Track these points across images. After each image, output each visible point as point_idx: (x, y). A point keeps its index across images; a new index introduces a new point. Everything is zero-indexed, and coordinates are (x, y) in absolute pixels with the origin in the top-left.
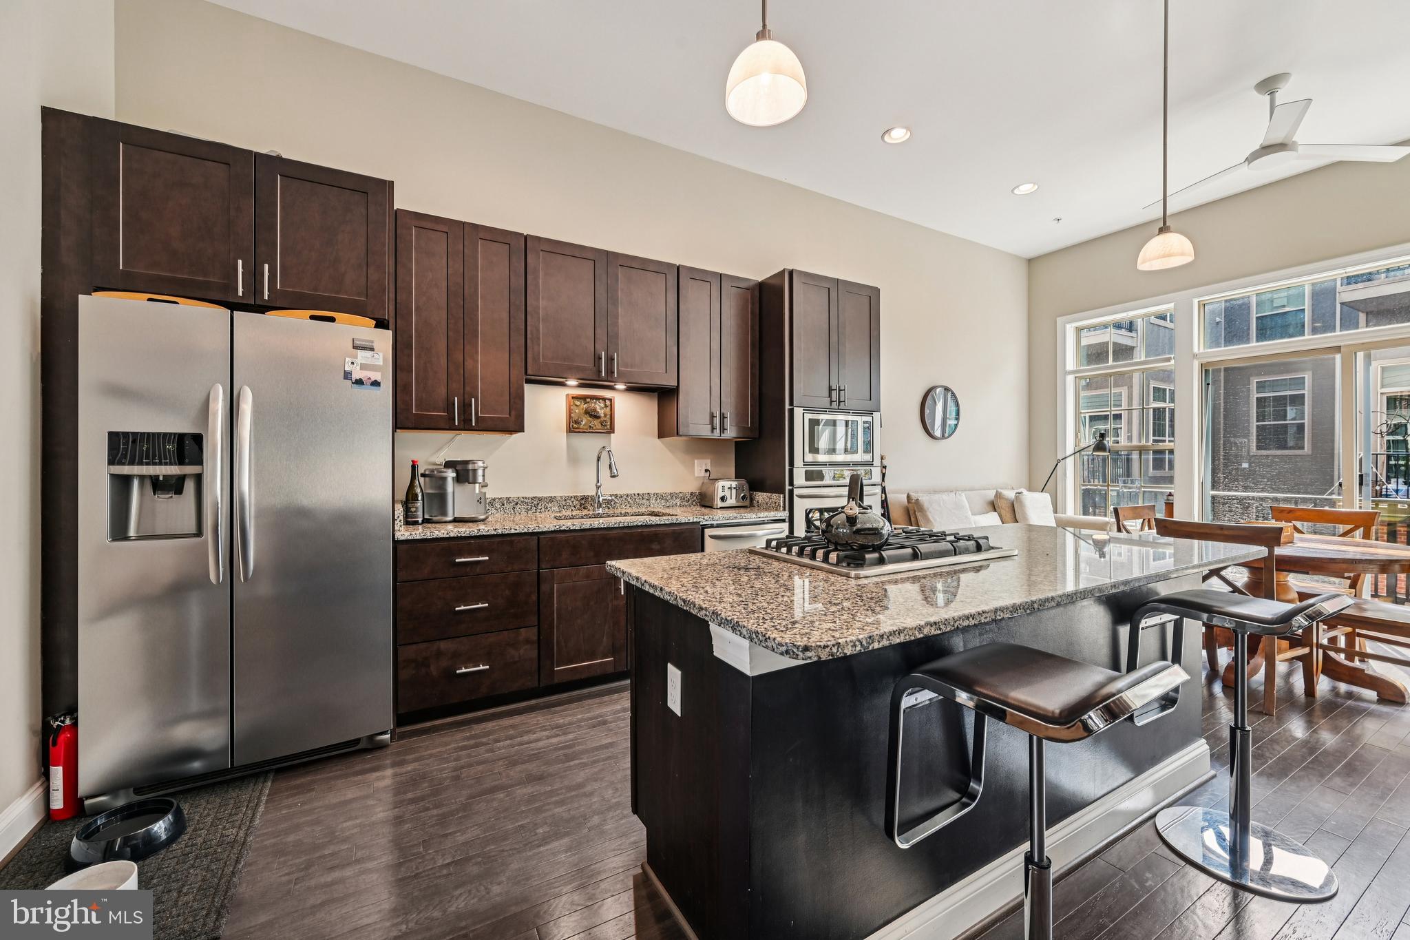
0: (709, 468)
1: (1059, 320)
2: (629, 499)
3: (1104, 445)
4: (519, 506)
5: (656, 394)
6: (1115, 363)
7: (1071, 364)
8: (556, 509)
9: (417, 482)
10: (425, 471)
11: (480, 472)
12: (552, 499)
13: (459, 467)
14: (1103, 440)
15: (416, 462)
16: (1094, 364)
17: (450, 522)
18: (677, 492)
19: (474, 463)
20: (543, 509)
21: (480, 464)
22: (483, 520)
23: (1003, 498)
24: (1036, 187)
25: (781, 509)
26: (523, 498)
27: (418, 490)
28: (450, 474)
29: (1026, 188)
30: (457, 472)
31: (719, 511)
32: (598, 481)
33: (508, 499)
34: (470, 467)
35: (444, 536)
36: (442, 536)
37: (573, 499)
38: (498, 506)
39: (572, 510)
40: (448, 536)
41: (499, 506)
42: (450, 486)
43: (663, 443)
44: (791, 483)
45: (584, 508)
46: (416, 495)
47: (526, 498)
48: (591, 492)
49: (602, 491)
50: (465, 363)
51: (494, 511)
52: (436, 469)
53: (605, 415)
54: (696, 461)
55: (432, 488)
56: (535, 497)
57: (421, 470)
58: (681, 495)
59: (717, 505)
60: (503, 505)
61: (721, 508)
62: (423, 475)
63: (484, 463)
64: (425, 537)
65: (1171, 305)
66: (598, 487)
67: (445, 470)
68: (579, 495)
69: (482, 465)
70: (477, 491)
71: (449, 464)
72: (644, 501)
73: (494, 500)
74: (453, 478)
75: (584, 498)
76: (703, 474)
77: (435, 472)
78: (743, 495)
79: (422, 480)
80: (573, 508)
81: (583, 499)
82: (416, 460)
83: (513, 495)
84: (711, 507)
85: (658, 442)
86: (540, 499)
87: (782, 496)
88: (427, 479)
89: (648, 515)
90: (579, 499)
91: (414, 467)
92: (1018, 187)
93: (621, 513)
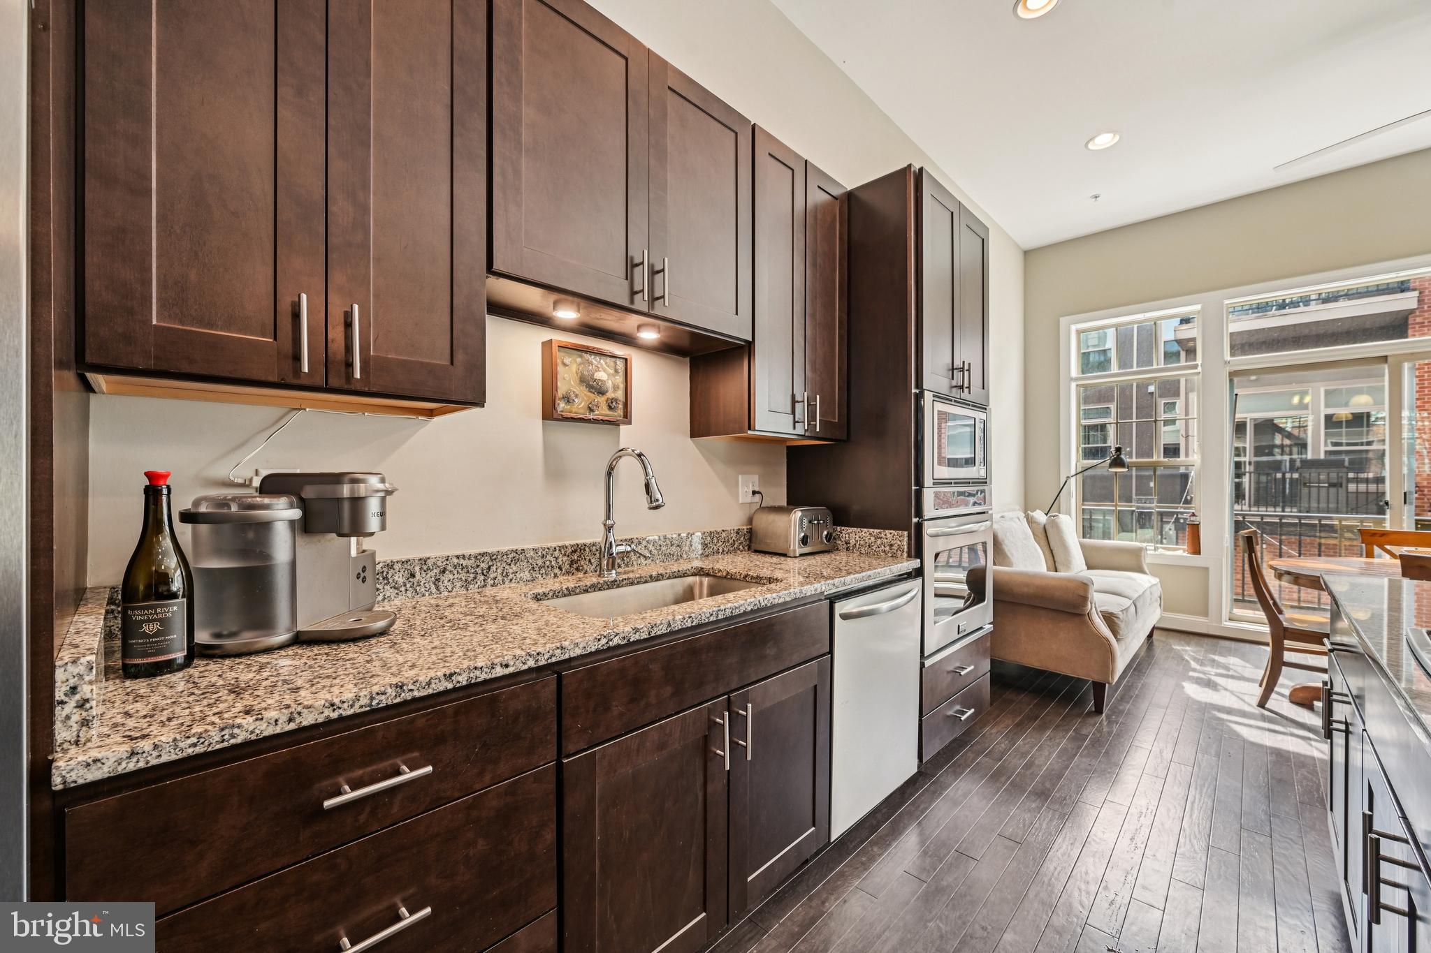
0: (757, 489)
1: (1063, 320)
2: (651, 547)
3: (1122, 460)
4: (448, 576)
5: (688, 359)
6: (1121, 371)
7: (1074, 371)
8: (526, 575)
9: (167, 543)
10: (197, 503)
11: (373, 505)
12: (516, 556)
13: (309, 492)
14: (1120, 454)
15: (165, 476)
16: (1096, 372)
17: (282, 647)
18: (719, 529)
19: (355, 481)
20: (500, 578)
21: (374, 481)
22: (383, 633)
23: (1035, 522)
24: (1117, 138)
25: (905, 555)
26: (458, 557)
27: (171, 563)
28: (283, 512)
29: (1104, 140)
30: (303, 504)
31: (797, 560)
32: (608, 517)
33: (424, 561)
34: (346, 490)
35: (278, 730)
36: (270, 731)
37: (556, 554)
38: (399, 578)
39: (556, 576)
40: (292, 726)
41: (401, 581)
42: (281, 545)
43: (697, 445)
44: (919, 513)
45: (577, 569)
46: (165, 578)
47: (464, 557)
48: (595, 536)
49: (616, 535)
50: (331, 208)
51: (389, 592)
52: (233, 499)
53: (616, 388)
54: (740, 477)
55: (219, 552)
56: (483, 555)
57: (182, 501)
58: (724, 535)
59: (795, 551)
60: (413, 576)
61: (801, 555)
62: (187, 517)
63: (383, 481)
64: (199, 749)
65: (1198, 307)
66: (609, 529)
67: (266, 501)
68: (567, 543)
69: (381, 486)
70: (354, 553)
71: (274, 485)
72: (674, 548)
73: (390, 566)
74: (292, 523)
75: (578, 549)
76: (749, 498)
77: (234, 508)
78: (825, 533)
79: (185, 532)
80: (557, 571)
81: (575, 551)
82: (160, 469)
83: (436, 552)
84: (785, 555)
85: (689, 441)
86: (493, 557)
87: (906, 533)
88: (204, 528)
89: (692, 575)
90: (569, 551)
91: (154, 490)
92: (1092, 139)
93: (651, 576)
